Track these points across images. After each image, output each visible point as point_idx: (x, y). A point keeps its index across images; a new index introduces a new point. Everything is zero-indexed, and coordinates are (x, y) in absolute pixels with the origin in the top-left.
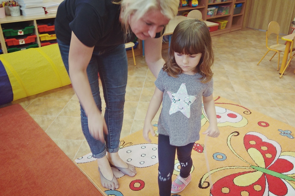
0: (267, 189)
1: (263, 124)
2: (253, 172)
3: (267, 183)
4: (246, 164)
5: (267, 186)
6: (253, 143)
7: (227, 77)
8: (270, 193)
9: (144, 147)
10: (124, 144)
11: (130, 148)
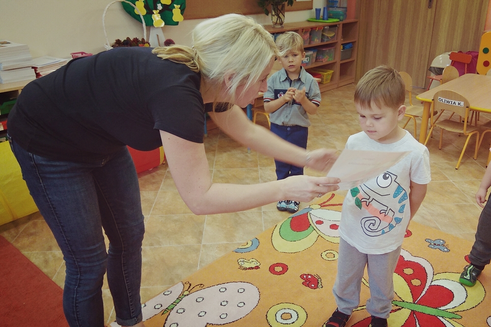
2: (395, 310)
3: (418, 326)
9: (224, 290)
10: (189, 288)
11: (201, 293)
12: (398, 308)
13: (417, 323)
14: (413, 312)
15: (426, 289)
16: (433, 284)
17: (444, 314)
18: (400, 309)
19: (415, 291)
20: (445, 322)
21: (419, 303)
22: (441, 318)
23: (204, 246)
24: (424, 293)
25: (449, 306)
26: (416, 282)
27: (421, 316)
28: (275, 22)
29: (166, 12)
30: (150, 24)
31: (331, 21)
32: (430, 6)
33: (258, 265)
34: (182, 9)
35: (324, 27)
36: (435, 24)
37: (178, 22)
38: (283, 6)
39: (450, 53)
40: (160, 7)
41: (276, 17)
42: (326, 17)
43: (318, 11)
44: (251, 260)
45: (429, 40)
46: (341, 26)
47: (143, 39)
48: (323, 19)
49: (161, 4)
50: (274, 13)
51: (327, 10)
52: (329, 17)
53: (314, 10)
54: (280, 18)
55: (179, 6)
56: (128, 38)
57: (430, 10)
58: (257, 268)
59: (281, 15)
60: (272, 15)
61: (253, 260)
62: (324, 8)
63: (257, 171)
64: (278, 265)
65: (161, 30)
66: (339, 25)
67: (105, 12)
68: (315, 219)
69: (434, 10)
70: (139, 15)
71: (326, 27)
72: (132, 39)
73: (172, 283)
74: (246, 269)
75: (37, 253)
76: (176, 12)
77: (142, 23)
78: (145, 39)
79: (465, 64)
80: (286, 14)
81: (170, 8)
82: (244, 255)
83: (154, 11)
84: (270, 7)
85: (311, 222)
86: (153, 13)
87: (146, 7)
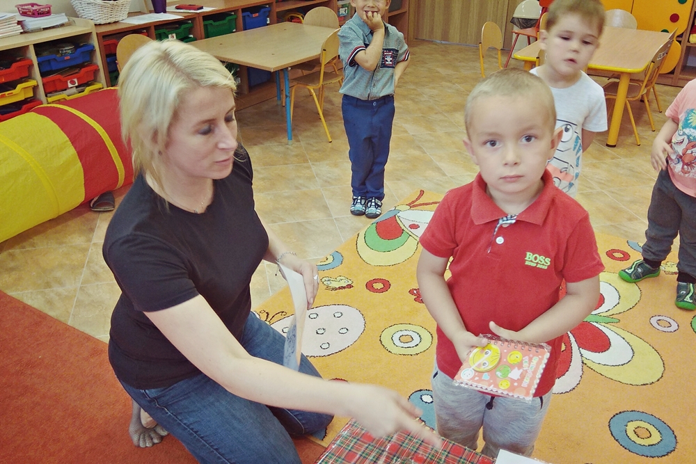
0: (574, 346)
3: (570, 335)
5: (572, 339)
7: (419, 148)
8: (583, 351)
9: (315, 316)
10: (268, 317)
11: (285, 322)
17: (598, 318)
20: (601, 328)
22: (595, 324)
25: (602, 309)
33: (350, 283)
44: (338, 278)
58: (350, 286)
61: (342, 278)
63: (309, 168)
64: (376, 281)
68: (407, 224)
74: (336, 289)
82: (326, 273)
85: (403, 227)
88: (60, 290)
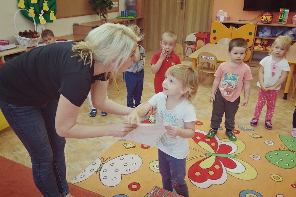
0: (223, 166)
1: (198, 123)
2: (209, 157)
3: (221, 162)
4: (202, 154)
5: (222, 164)
6: (198, 138)
8: (226, 168)
9: (123, 159)
10: (104, 160)
11: (111, 162)
12: (209, 156)
13: (220, 161)
14: (217, 157)
15: (219, 147)
16: (221, 144)
17: (230, 156)
18: (210, 156)
19: (214, 148)
20: (232, 159)
21: (218, 153)
22: (230, 158)
23: (101, 140)
24: (218, 148)
25: (232, 152)
26: (213, 144)
27: (221, 158)
28: (102, 19)
29: (46, 15)
30: (38, 22)
31: (131, 18)
32: (182, 8)
33: (134, 145)
34: (55, 12)
35: (128, 21)
36: (185, 18)
37: (53, 21)
38: (106, 10)
39: (195, 33)
40: (42, 12)
41: (102, 16)
42: (127, 15)
43: (122, 12)
44: (130, 144)
45: (183, 27)
46: (136, 20)
47: (35, 31)
48: (126, 17)
49: (43, 10)
50: (101, 14)
51: (127, 12)
52: (129, 16)
53: (120, 12)
54: (105, 17)
55: (53, 11)
56: (26, 31)
57: (182, 11)
58: (134, 147)
59: (105, 15)
60: (100, 15)
61: (131, 144)
62: (126, 11)
65: (43, 25)
66: (135, 20)
67: (15, 16)
69: (184, 11)
70: (32, 18)
71: (129, 21)
72: (28, 31)
73: (93, 158)
74: (129, 148)
75: (8, 154)
76: (52, 14)
77: (34, 22)
78: (36, 30)
79: (203, 39)
80: (108, 14)
81: (48, 12)
82: (125, 142)
83: (40, 15)
84: (99, 11)
85: (152, 123)
86: (39, 16)
87: (35, 12)
88: (20, 152)
